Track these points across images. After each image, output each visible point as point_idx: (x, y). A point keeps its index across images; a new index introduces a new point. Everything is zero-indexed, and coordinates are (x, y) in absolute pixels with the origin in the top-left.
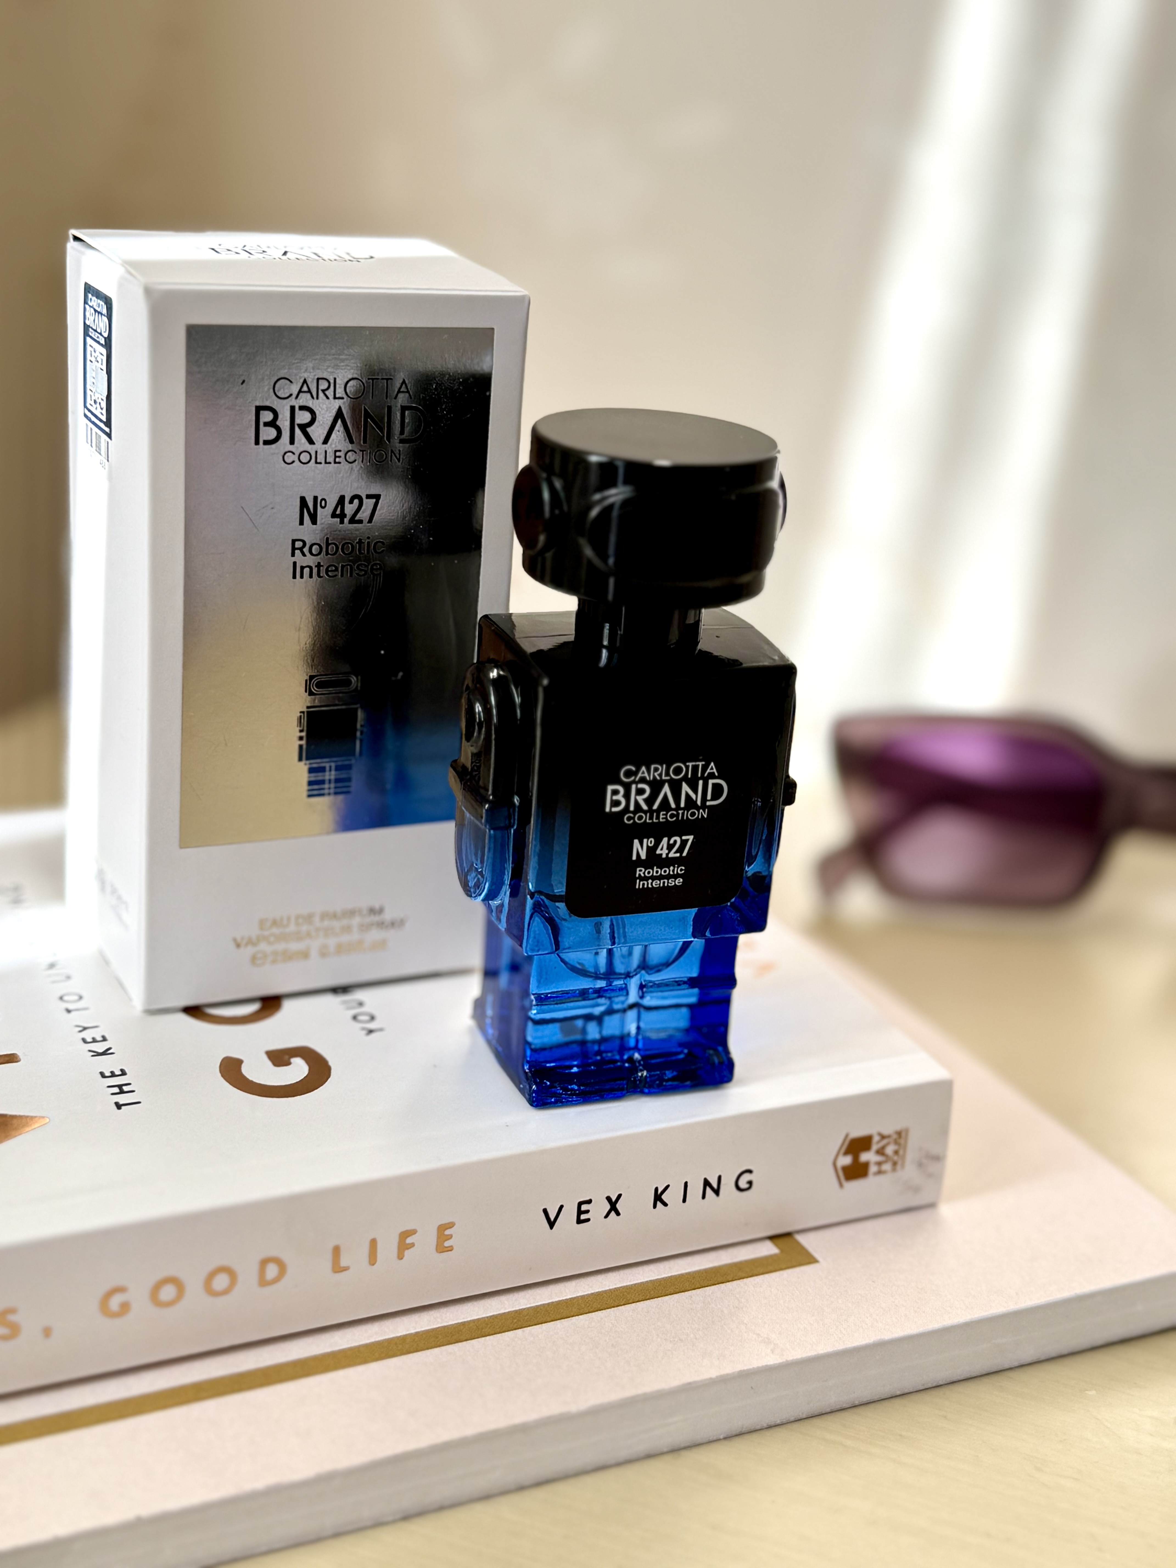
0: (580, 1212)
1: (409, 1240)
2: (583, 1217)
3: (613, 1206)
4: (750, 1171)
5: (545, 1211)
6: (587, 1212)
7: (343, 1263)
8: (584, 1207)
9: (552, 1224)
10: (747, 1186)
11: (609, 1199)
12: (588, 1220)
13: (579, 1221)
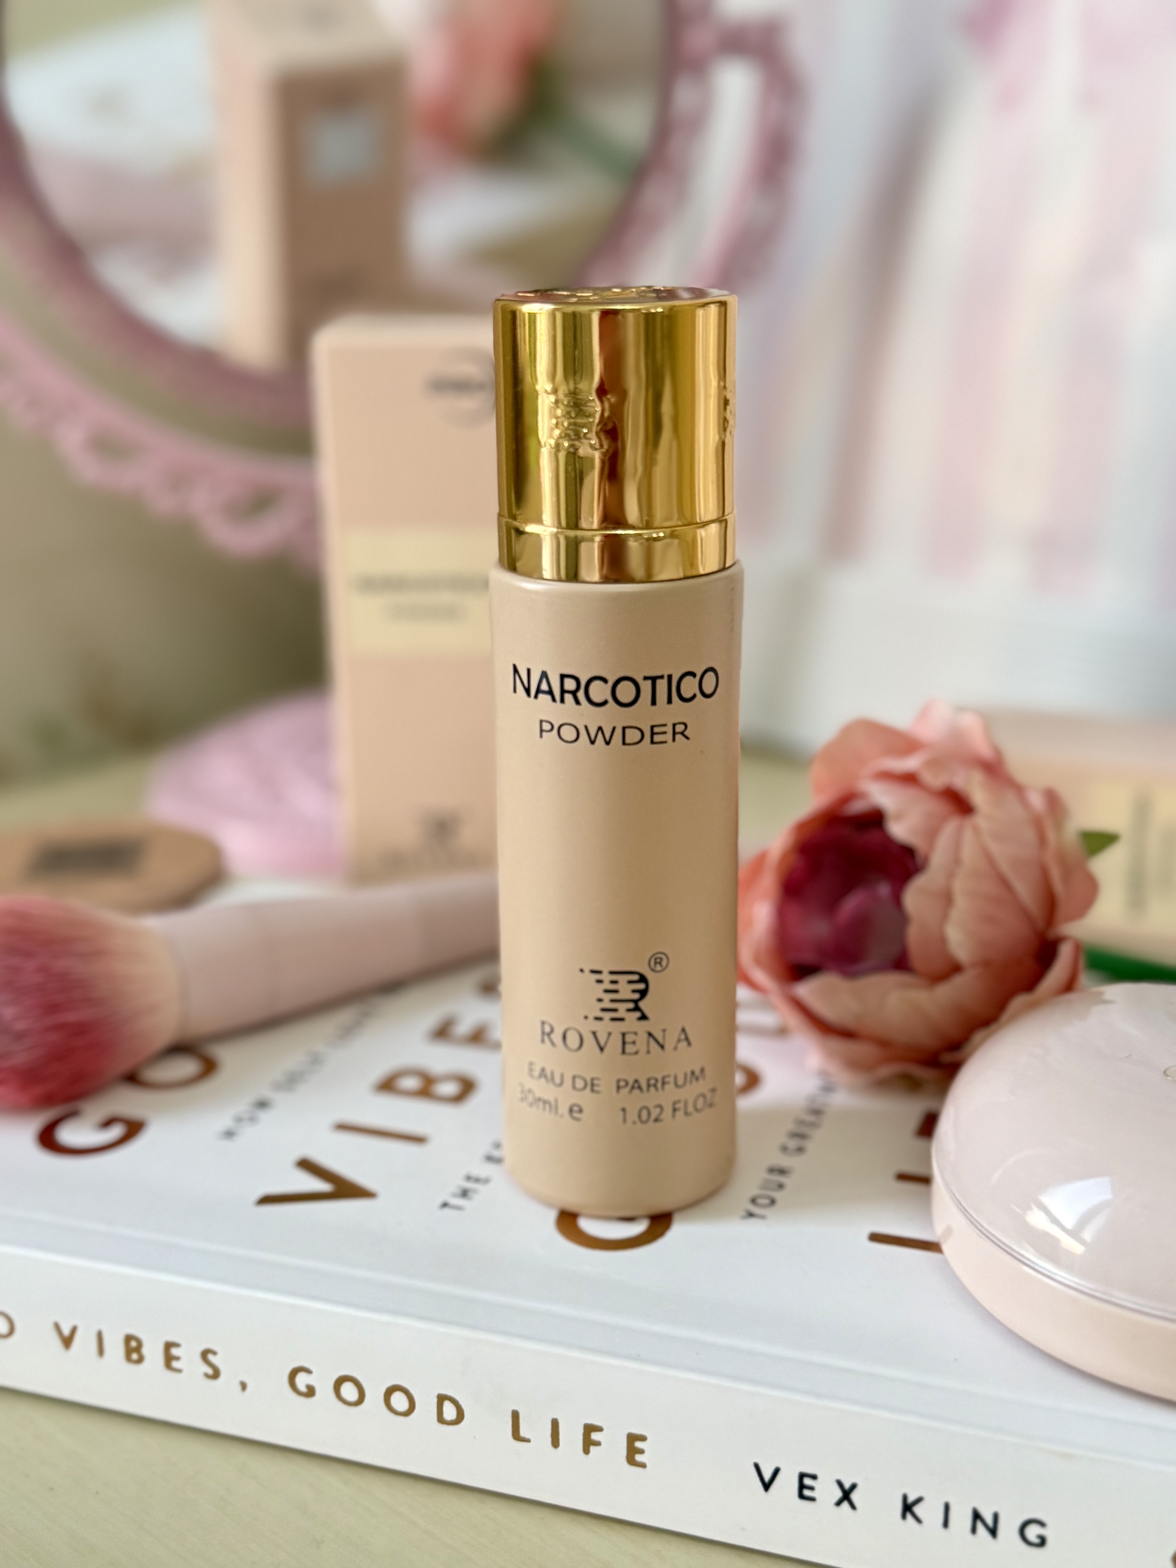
0: (802, 1487)
1: (595, 1436)
2: (807, 1492)
3: (846, 1495)
4: (1042, 1524)
5: (757, 1467)
6: (811, 1488)
7: (523, 1433)
8: (807, 1481)
9: (767, 1486)
10: (1037, 1541)
11: (840, 1484)
12: (812, 1499)
13: (802, 1496)
